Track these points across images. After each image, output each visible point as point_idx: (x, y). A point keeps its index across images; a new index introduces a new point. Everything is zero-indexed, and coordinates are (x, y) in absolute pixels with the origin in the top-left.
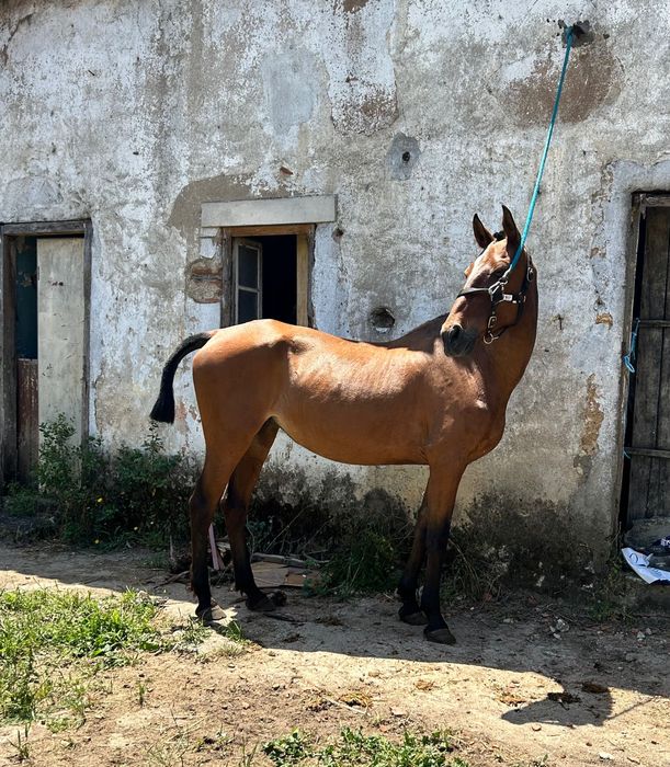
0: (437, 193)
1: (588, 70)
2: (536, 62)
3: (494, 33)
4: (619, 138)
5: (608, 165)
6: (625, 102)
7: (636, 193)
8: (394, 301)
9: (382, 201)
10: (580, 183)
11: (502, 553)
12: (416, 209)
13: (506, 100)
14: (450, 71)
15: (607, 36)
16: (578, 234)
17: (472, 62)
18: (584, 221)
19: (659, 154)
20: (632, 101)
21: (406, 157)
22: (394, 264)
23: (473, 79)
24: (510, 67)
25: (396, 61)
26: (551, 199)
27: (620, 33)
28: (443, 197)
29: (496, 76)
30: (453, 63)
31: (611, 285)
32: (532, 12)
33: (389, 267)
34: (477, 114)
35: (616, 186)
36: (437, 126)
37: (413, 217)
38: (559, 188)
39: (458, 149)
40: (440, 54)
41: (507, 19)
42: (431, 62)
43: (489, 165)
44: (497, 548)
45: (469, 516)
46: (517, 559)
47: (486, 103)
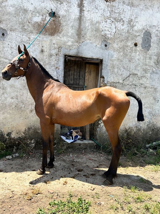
0: (13, 46)
1: (55, 24)
2: (42, 19)
3: (31, 8)
4: (62, 42)
5: (60, 48)
6: (63, 34)
7: (65, 56)
10: (53, 51)
12: (6, 50)
13: (34, 26)
14: (17, 14)
15: (59, 17)
16: (53, 63)
17: (24, 13)
18: (54, 60)
19: (71, 47)
20: (65, 34)
21: (3, 34)
23: (25, 18)
24: (35, 18)
26: (46, 53)
27: (63, 17)
29: (31, 19)
30: (18, 12)
31: (61, 76)
32: (41, 5)
34: (25, 27)
35: (62, 53)
36: (13, 28)
37: (6, 52)
38: (48, 51)
39: (20, 35)
40: (14, 8)
41: (34, 5)
42: (11, 10)
43: (29, 42)
44: (31, 140)
45: (24, 133)
46: (37, 142)
47: (28, 26)
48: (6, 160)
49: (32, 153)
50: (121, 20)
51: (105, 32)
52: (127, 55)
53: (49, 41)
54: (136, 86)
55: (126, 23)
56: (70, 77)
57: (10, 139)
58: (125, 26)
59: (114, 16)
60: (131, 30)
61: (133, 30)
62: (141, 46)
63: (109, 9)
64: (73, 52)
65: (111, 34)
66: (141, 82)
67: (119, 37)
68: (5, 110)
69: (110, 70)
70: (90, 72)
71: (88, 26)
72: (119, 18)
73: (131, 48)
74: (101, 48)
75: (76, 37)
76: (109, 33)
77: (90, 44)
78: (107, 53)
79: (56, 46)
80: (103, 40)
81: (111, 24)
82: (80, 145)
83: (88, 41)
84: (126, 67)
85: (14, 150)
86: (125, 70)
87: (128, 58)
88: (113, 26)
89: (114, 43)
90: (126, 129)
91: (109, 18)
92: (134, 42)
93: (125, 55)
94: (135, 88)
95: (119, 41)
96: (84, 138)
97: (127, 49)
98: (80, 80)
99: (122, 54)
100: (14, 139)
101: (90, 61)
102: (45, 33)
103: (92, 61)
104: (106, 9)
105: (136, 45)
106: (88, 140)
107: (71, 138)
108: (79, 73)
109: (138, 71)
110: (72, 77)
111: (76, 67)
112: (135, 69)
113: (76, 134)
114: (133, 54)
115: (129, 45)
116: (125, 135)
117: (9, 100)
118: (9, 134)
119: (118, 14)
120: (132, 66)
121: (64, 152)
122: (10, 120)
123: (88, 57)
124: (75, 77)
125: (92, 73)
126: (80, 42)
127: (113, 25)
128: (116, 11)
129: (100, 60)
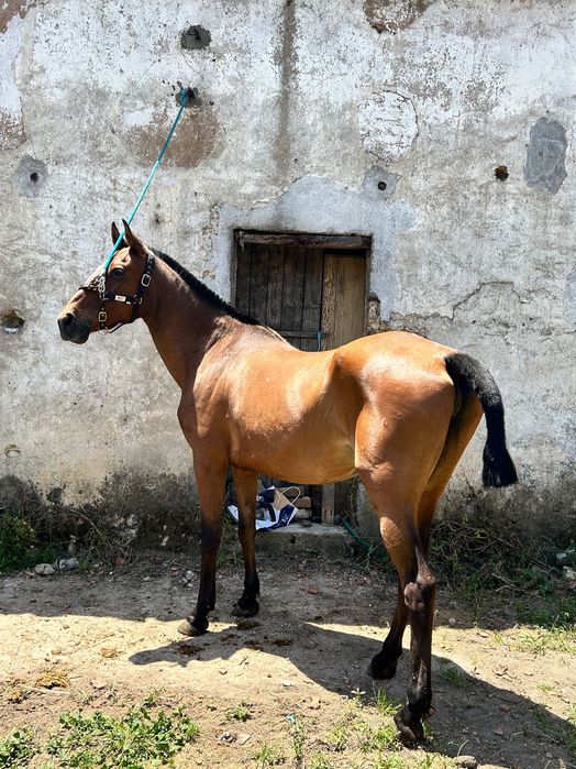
0: (65, 212)
1: (198, 128)
2: (154, 114)
3: (118, 84)
4: (223, 185)
5: (215, 205)
6: (227, 158)
7: (237, 231)
8: (23, 304)
9: (10, 214)
10: (193, 218)
11: (130, 521)
12: (44, 225)
13: (128, 141)
14: (75, 109)
15: (212, 104)
16: (193, 258)
17: (96, 104)
18: (197, 248)
19: (254, 202)
20: (232, 158)
21: (34, 177)
22: (24, 271)
23: (98, 119)
24: (131, 114)
25: (23, 91)
26: (168, 228)
27: (222, 103)
28: (71, 216)
29: (119, 119)
30: (79, 101)
32: (150, 72)
33: (17, 274)
34: (102, 149)
35: (222, 224)
36: (64, 154)
37: (42, 231)
38: (176, 220)
39: (85, 176)
40: (66, 92)
41: (128, 73)
42: (57, 97)
43: (113, 193)
44: (126, 517)
45: (101, 492)
46: (144, 524)
47: (110, 141)
50: (440, 91)
51: (380, 138)
52: (466, 215)
53: (179, 187)
54: (507, 325)
55: (457, 97)
56: (270, 301)
57: (58, 508)
58: (456, 109)
59: (410, 77)
60: (478, 121)
61: (486, 122)
62: (522, 176)
63: (391, 56)
64: (260, 218)
65: (399, 144)
66: (528, 309)
67: (431, 153)
68: (43, 416)
69: (401, 272)
70: (342, 283)
71: (313, 125)
72: (432, 85)
73: (481, 187)
74: (364, 195)
75: (273, 165)
76: (394, 140)
77: (323, 186)
78: (389, 213)
79: (202, 199)
80: (370, 167)
81: (399, 107)
82: (293, 541)
83: (316, 175)
84: (463, 258)
85: (71, 548)
86: (459, 269)
87: (470, 223)
88: (409, 114)
89: (412, 176)
90: (471, 488)
91: (393, 89)
92: (494, 163)
93: (460, 215)
94: (503, 334)
95: (434, 164)
96: (316, 516)
97: (465, 192)
98: (306, 313)
99: (445, 210)
100: (67, 510)
101: (325, 245)
102: (166, 160)
103: (334, 245)
104: (379, 59)
105: (501, 174)
106: (329, 524)
107: (267, 513)
109: (515, 268)
110: (277, 302)
112: (503, 265)
113: (287, 502)
114: (493, 209)
115: (472, 177)
116: (469, 509)
117: (54, 384)
118: (56, 494)
119: (423, 71)
120: (488, 253)
122: (57, 450)
123: (318, 231)
124: (288, 302)
126: (285, 183)
127: (406, 111)
128: (419, 61)
129: (363, 237)
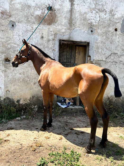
0: (20, 34)
2: (42, 12)
3: (33, 4)
4: (57, 30)
5: (56, 34)
6: (58, 23)
7: (60, 40)
8: (10, 56)
9: (7, 34)
10: (50, 37)
11: (36, 107)
12: (15, 37)
13: (35, 18)
14: (23, 10)
15: (55, 10)
16: (50, 46)
17: (28, 9)
18: (51, 44)
19: (64, 34)
20: (60, 23)
21: (13, 26)
22: (11, 48)
23: (29, 12)
24: (36, 12)
25: (10, 4)
26: (45, 39)
27: (58, 10)
28: (22, 35)
29: (33, 13)
30: (24, 8)
31: (56, 57)
32: (41, 2)
33: (9, 49)
34: (29, 20)
35: (57, 39)
36: (20, 20)
37: (15, 39)
38: (46, 37)
39: (25, 26)
40: (21, 5)
41: (35, 2)
42: (18, 6)
43: (32, 30)
44: (35, 106)
45: (29, 100)
46: (39, 107)
47: (31, 18)
48: (16, 121)
49: (36, 115)
50: (104, 11)
51: (91, 21)
52: (109, 38)
53: (47, 29)
54: (116, 62)
55: (108, 12)
56: (64, 56)
57: (19, 105)
58: (107, 15)
59: (98, 7)
60: (112, 18)
61: (113, 18)
62: (120, 31)
63: (94, 2)
64: (65, 38)
65: (96, 22)
66: (120, 59)
67: (102, 24)
68: (15, 83)
69: (95, 50)
70: (80, 53)
71: (78, 17)
72: (102, 9)
73: (112, 32)
74: (88, 33)
75: (68, 25)
76: (95, 21)
77: (79, 31)
78: (93, 37)
79: (52, 33)
80: (89, 27)
81: (96, 14)
82: (72, 110)
83: (78, 28)
84: (108, 48)
85: (22, 113)
86: (107, 50)
87: (110, 40)
88: (98, 15)
89: (98, 29)
90: (108, 97)
91: (94, 10)
92: (114, 27)
93: (108, 38)
94: (116, 64)
95: (103, 27)
96: (75, 104)
97: (109, 33)
98: (72, 59)
99: (105, 37)
100: (22, 105)
101: (79, 44)
102: (44, 23)
103: (81, 44)
104: (92, 3)
105: (116, 30)
106: (78, 106)
107: (65, 104)
108: (70, 54)
109: (118, 50)
110: (66, 57)
111: (68, 49)
112: (116, 50)
113: (69, 101)
114: (114, 37)
115: (110, 30)
116: (108, 101)
117: (18, 75)
118: (18, 101)
119: (101, 6)
120: (113, 47)
121: (59, 115)
122: (19, 91)
123: (78, 41)
124: (68, 57)
125: (81, 53)
126: (71, 30)
127: (97, 15)
128: (100, 4)
129: (87, 42)
